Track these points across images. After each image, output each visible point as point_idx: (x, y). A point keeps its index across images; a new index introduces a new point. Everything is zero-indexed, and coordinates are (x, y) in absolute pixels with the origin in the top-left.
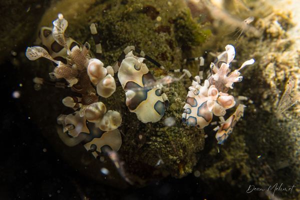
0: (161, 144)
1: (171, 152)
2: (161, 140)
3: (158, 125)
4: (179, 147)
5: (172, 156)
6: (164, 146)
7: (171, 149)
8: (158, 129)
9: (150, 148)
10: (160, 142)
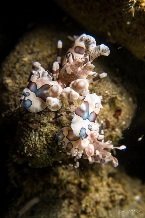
0: (34, 140)
1: (29, 148)
2: (37, 140)
3: (46, 136)
4: (33, 153)
5: (27, 149)
6: (33, 143)
7: (31, 148)
8: (44, 136)
9: (30, 133)
10: (35, 139)
